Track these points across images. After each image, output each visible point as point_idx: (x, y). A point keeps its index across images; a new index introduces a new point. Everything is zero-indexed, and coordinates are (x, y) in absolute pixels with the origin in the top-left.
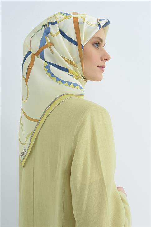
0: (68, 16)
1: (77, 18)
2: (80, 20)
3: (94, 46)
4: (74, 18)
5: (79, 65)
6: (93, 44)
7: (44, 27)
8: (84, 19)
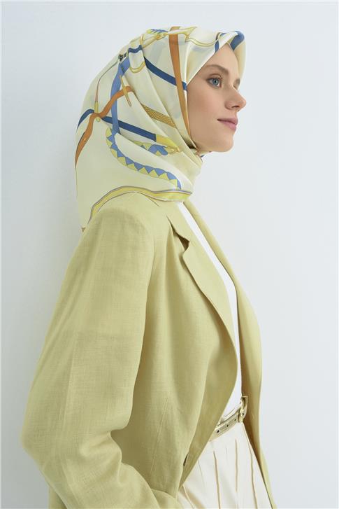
0: (162, 34)
1: (176, 36)
2: (181, 38)
3: (209, 83)
4: (170, 36)
5: (180, 121)
6: (208, 80)
7: (121, 59)
8: (188, 36)
